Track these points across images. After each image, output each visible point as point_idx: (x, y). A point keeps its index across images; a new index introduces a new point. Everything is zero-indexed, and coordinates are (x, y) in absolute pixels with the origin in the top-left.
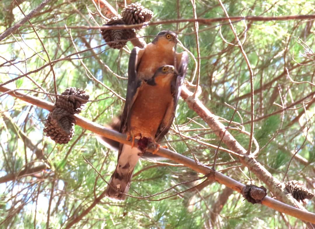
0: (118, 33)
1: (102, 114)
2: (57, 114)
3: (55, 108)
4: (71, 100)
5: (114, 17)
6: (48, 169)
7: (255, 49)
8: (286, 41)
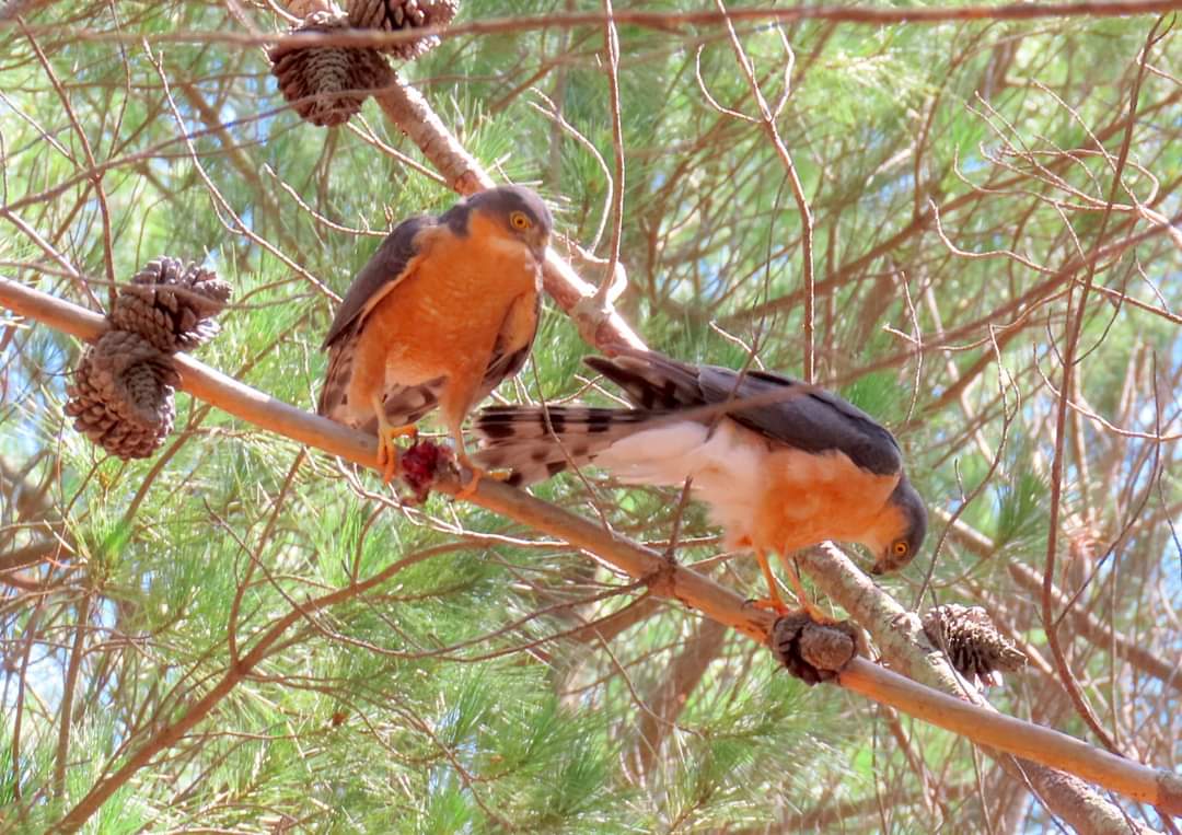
0: (331, 69)
1: (259, 359)
2: (113, 353)
3: (106, 330)
4: (165, 303)
5: (316, 12)
6: (65, 555)
7: (808, 137)
8: (920, 110)
